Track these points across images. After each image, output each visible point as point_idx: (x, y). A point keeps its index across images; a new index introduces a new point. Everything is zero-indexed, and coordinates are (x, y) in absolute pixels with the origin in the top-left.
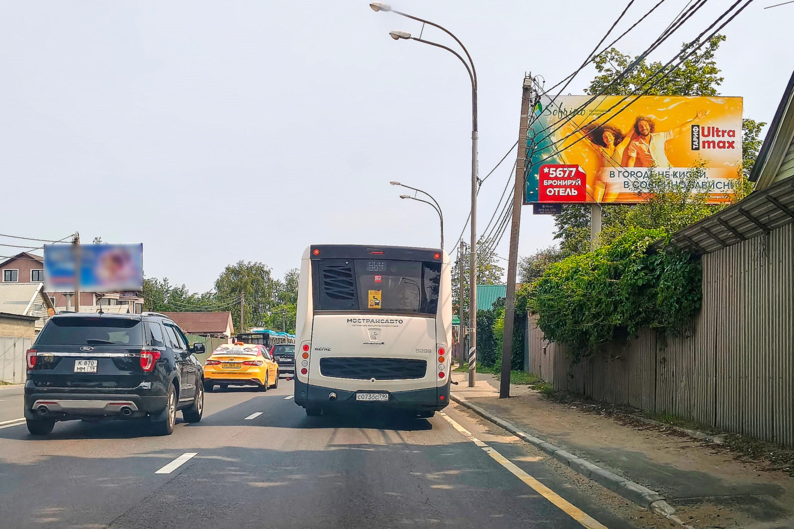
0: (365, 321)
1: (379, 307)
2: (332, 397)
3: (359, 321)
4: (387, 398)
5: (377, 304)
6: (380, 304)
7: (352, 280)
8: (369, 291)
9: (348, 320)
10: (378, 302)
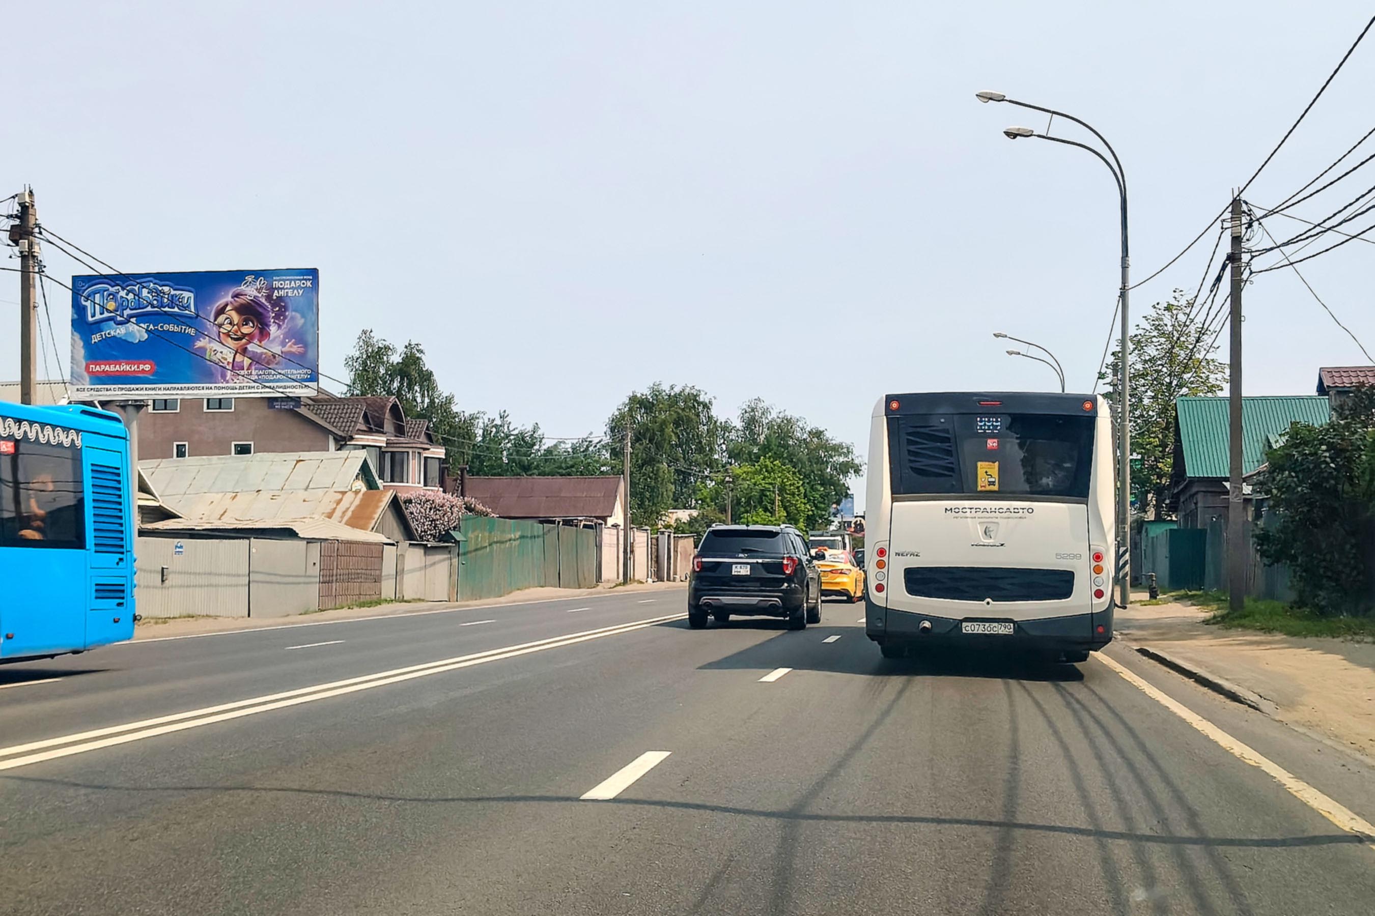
0: (973, 511)
1: (996, 488)
2: (925, 627)
3: (964, 510)
4: (1012, 630)
5: (992, 483)
6: (997, 483)
7: (950, 446)
8: (979, 464)
9: (946, 509)
10: (993, 480)
